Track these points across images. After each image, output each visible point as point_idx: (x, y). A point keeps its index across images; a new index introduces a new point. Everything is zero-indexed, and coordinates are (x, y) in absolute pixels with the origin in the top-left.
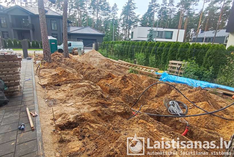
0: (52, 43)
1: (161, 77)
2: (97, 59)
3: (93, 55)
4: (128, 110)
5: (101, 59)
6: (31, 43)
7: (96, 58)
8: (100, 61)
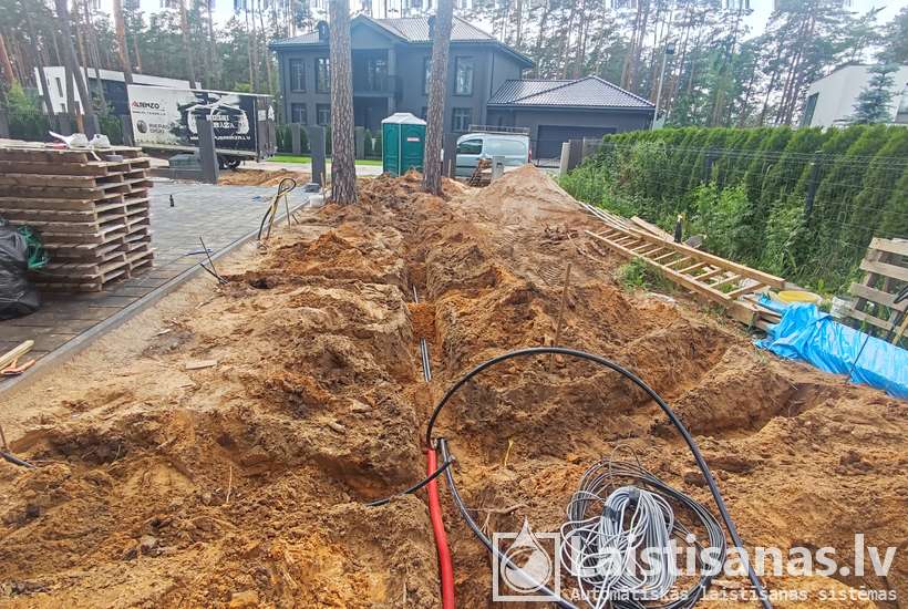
0: (409, 139)
1: (771, 327)
2: (529, 206)
3: (519, 189)
4: (381, 459)
5: (547, 206)
6: (374, 141)
7: (530, 201)
8: (544, 215)
